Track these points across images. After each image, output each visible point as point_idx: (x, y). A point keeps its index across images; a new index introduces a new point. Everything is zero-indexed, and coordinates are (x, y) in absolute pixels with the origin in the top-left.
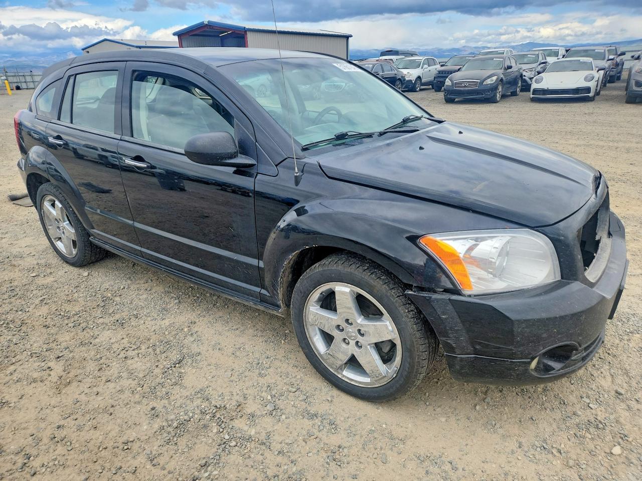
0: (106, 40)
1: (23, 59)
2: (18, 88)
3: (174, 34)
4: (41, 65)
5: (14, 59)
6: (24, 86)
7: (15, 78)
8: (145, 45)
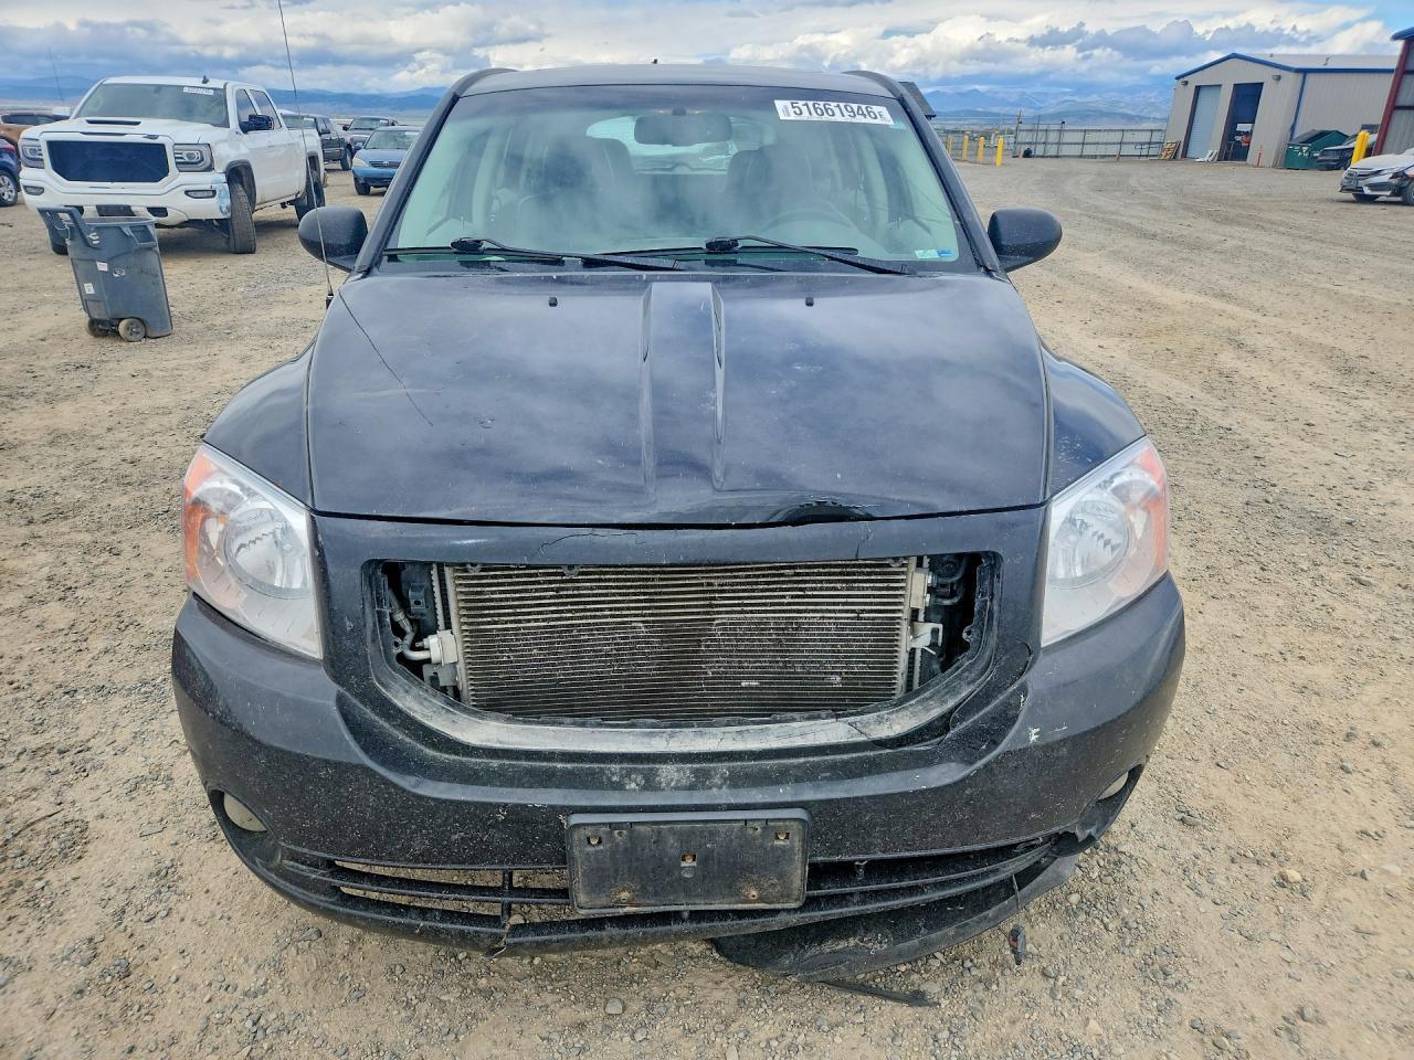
0: (1234, 56)
1: (1095, 97)
2: (1027, 154)
3: (1396, 37)
4: (1121, 111)
5: (1077, 99)
6: (1039, 150)
7: (1030, 134)
8: (1321, 66)
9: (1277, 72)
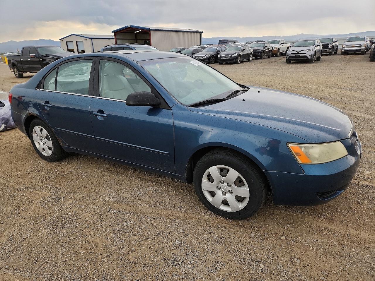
0: (73, 35)
3: (112, 32)
8: (93, 37)
9: (86, 38)
